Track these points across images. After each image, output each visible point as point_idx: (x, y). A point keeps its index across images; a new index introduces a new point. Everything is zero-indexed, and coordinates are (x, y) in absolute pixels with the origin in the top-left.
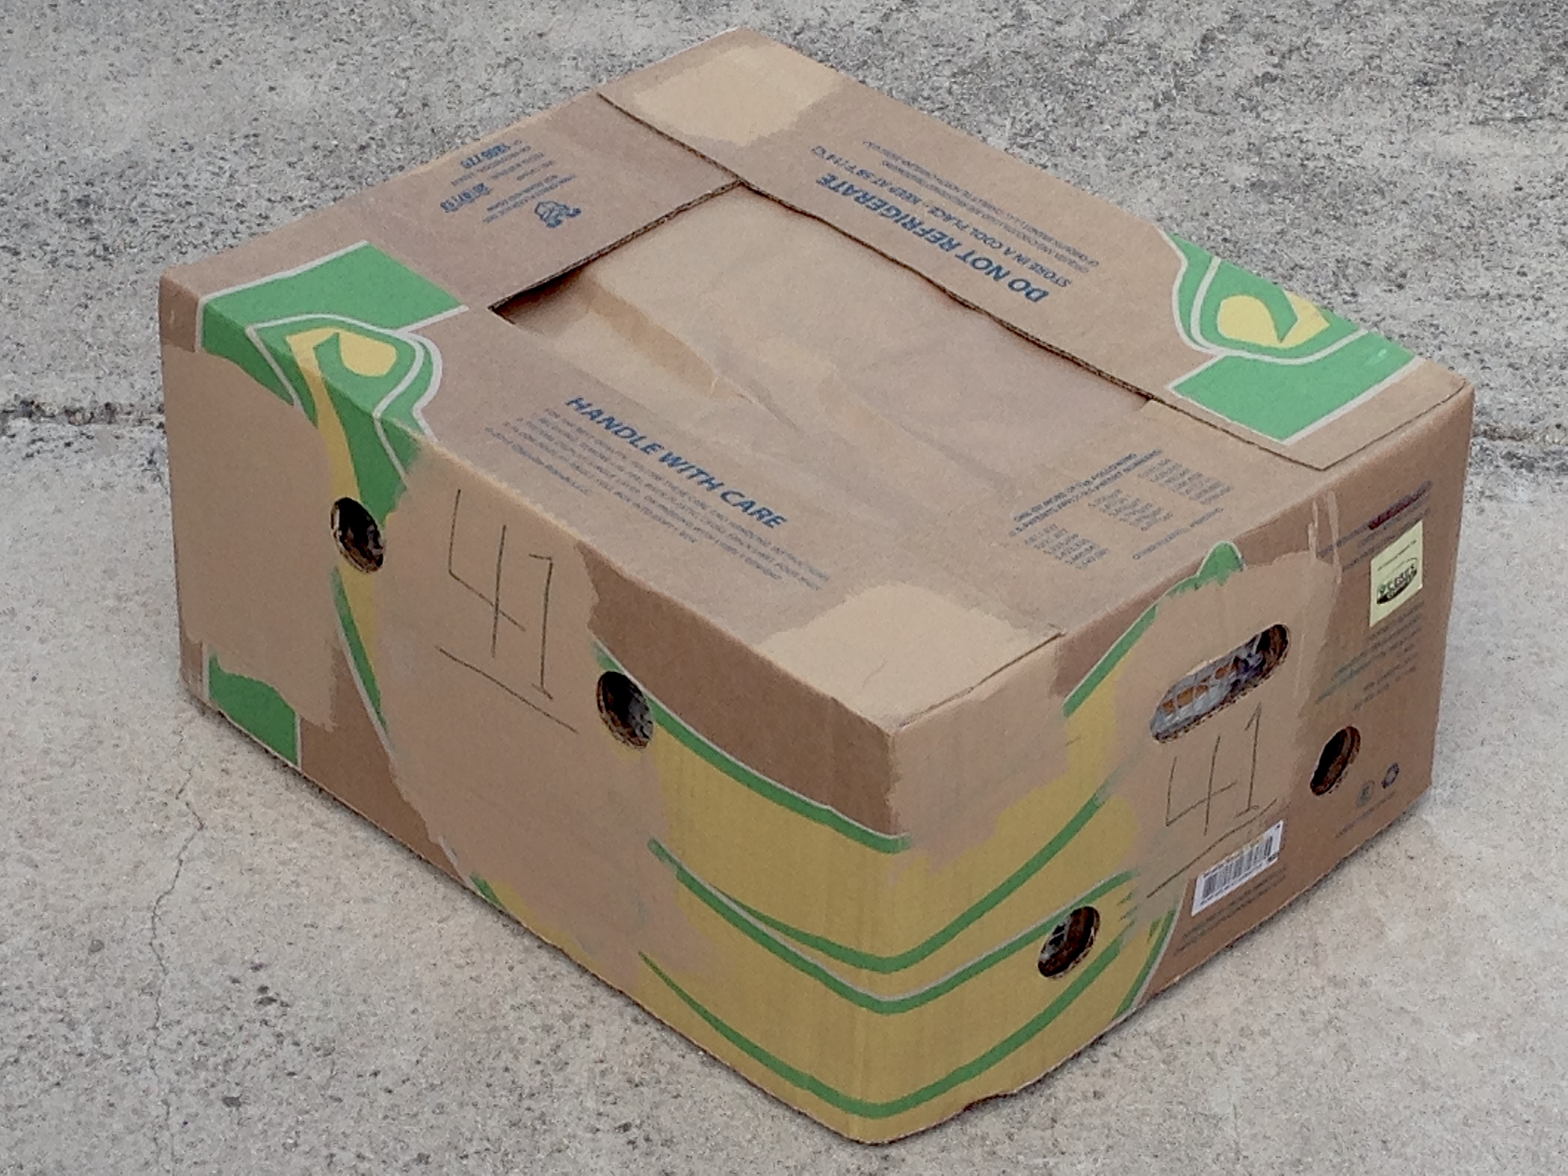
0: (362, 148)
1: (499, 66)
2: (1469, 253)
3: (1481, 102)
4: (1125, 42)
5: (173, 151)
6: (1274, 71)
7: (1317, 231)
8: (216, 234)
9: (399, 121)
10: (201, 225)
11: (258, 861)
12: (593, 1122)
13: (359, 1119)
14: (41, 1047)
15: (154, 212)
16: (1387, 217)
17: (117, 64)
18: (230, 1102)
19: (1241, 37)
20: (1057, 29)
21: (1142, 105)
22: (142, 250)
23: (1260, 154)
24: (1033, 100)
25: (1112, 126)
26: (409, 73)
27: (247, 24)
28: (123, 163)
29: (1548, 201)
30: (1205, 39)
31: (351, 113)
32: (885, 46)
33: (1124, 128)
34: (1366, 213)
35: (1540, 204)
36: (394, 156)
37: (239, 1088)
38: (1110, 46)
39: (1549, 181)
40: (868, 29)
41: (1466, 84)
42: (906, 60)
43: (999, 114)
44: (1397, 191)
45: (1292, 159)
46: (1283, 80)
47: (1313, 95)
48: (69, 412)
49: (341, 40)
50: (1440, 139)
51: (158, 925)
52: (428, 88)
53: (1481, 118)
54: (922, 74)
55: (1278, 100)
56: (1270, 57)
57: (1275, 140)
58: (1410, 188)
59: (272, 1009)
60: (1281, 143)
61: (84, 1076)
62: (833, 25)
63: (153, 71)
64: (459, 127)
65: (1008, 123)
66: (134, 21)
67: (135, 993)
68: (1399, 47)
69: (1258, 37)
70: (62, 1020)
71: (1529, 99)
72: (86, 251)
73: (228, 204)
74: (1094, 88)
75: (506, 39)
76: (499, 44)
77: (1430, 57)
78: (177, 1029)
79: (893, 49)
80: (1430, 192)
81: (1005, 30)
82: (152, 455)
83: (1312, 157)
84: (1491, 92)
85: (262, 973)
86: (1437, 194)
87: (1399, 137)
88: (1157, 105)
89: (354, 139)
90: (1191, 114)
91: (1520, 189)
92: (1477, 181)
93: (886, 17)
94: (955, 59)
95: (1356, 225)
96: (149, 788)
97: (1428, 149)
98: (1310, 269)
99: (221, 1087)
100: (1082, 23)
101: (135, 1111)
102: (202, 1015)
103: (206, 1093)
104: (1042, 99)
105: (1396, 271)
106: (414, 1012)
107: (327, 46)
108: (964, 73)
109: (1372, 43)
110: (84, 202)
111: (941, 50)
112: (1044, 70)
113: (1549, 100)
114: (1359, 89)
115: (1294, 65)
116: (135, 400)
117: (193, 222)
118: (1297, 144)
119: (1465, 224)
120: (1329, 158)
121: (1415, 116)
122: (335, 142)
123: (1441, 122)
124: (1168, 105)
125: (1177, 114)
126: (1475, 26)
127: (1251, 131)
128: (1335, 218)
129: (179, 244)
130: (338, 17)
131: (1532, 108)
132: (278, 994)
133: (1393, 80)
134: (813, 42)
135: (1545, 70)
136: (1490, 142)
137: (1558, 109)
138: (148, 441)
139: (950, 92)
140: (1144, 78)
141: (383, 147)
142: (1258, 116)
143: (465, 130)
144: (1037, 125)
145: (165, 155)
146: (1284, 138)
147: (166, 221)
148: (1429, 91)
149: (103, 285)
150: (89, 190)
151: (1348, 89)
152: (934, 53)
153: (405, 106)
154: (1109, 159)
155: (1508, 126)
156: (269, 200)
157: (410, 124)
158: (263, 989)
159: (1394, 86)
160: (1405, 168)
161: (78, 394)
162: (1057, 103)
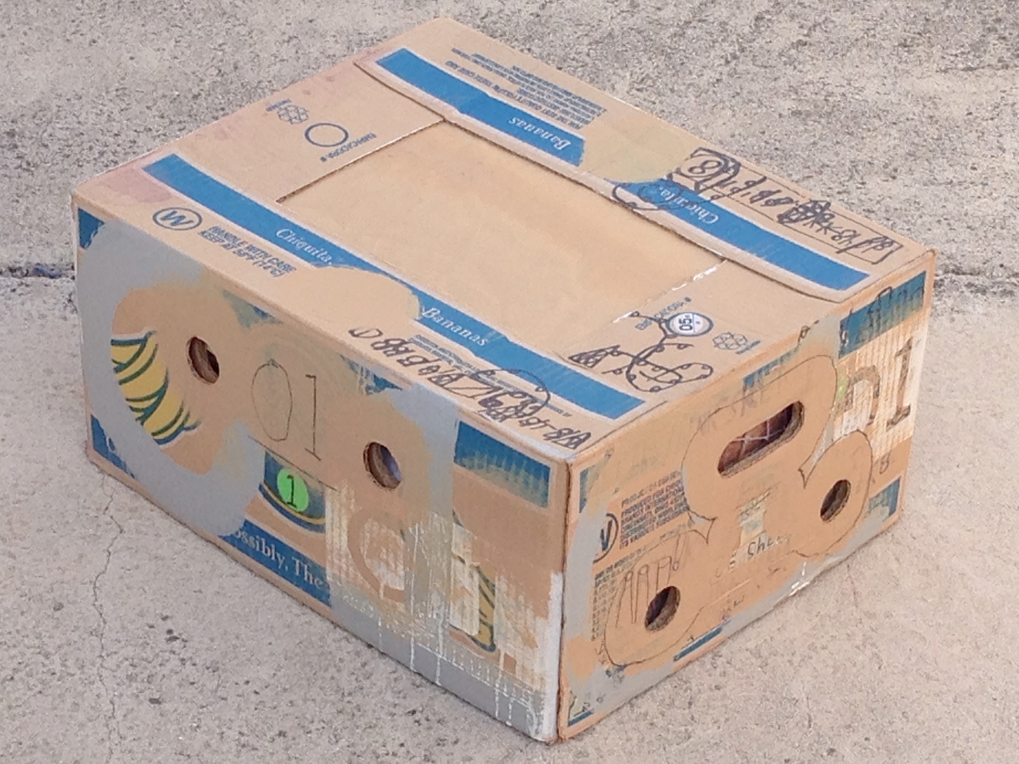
0: (195, 97)
1: (284, 41)
2: (938, 155)
3: (943, 58)
4: (704, 21)
5: (68, 100)
6: (805, 39)
7: (838, 143)
8: (102, 154)
9: (219, 79)
10: (91, 148)
11: (160, 551)
12: (392, 709)
13: (239, 710)
14: (27, 669)
15: (59, 139)
16: (883, 133)
17: (26, 43)
18: (153, 701)
19: (781, 18)
20: (658, 13)
21: (717, 62)
22: (53, 164)
23: (797, 93)
24: (644, 60)
25: (699, 76)
26: (224, 47)
27: (112, 16)
28: (37, 108)
29: (990, 122)
30: (757, 19)
31: (186, 74)
32: (543, 25)
33: (705, 78)
34: (869, 130)
35: (984, 123)
36: (217, 101)
37: (159, 694)
38: (694, 24)
39: (989, 108)
40: (532, 14)
41: (932, 46)
42: (558, 35)
43: (622, 69)
44: (889, 117)
45: (819, 96)
46: (810, 44)
47: (831, 55)
48: (12, 270)
49: (177, 26)
50: (917, 81)
51: (98, 592)
52: (237, 57)
53: (943, 68)
54: (569, 44)
55: (808, 58)
56: (801, 30)
57: (807, 83)
58: (898, 113)
59: (177, 644)
60: (811, 86)
61: (59, 686)
62: (507, 12)
63: (50, 47)
64: (260, 82)
65: (628, 74)
66: (35, 16)
67: (85, 636)
68: (887, 22)
69: (793, 17)
70: (39, 653)
71: (974, 56)
72: (15, 165)
73: (108, 134)
74: (684, 51)
75: (288, 24)
76: (283, 27)
77: (908, 29)
78: (115, 657)
79: (548, 28)
80: (911, 116)
81: (624, 14)
82: (70, 295)
83: (831, 94)
84: (948, 51)
85: (169, 622)
86: (916, 118)
87: (888, 81)
88: (728, 62)
89: (190, 90)
90: (751, 67)
91: (970, 114)
92: (943, 109)
93: (543, 6)
94: (591, 34)
95: (863, 138)
96: (84, 507)
97: (909, 89)
98: (835, 167)
99: (147, 692)
100: (675, 9)
101: (92, 708)
102: (130, 648)
103: (138, 696)
104: (650, 59)
105: (891, 168)
106: (270, 644)
107: (168, 30)
108: (597, 42)
109: (868, 20)
110: (11, 134)
111: (581, 27)
112: (651, 40)
113: (988, 56)
114: (861, 50)
115: (818, 35)
116: (56, 261)
117: (86, 146)
118: (822, 86)
119: (936, 137)
120: (844, 95)
121: (900, 67)
122: (177, 93)
123: (917, 71)
124: (734, 62)
125: (741, 68)
126: (936, 9)
127: (791, 79)
128: (848, 134)
129: (78, 160)
130: (174, 11)
131: (977, 61)
132: (180, 634)
133: (884, 44)
134: (495, 23)
135: (984, 36)
136: (950, 84)
137: (994, 62)
138: (68, 287)
139: (588, 55)
140: (717, 44)
141: (209, 95)
142: (795, 68)
143: (263, 85)
144: (647, 75)
145: (61, 102)
146: (813, 83)
147: (68, 146)
148: (908, 51)
149: (28, 187)
150: (15, 126)
151: (854, 51)
152: (576, 30)
153: (222, 69)
154: (697, 97)
155: (961, 73)
156: (136, 131)
157: (227, 80)
158: (170, 632)
159: (884, 48)
160: (894, 101)
161: (18, 258)
162: (660, 61)
